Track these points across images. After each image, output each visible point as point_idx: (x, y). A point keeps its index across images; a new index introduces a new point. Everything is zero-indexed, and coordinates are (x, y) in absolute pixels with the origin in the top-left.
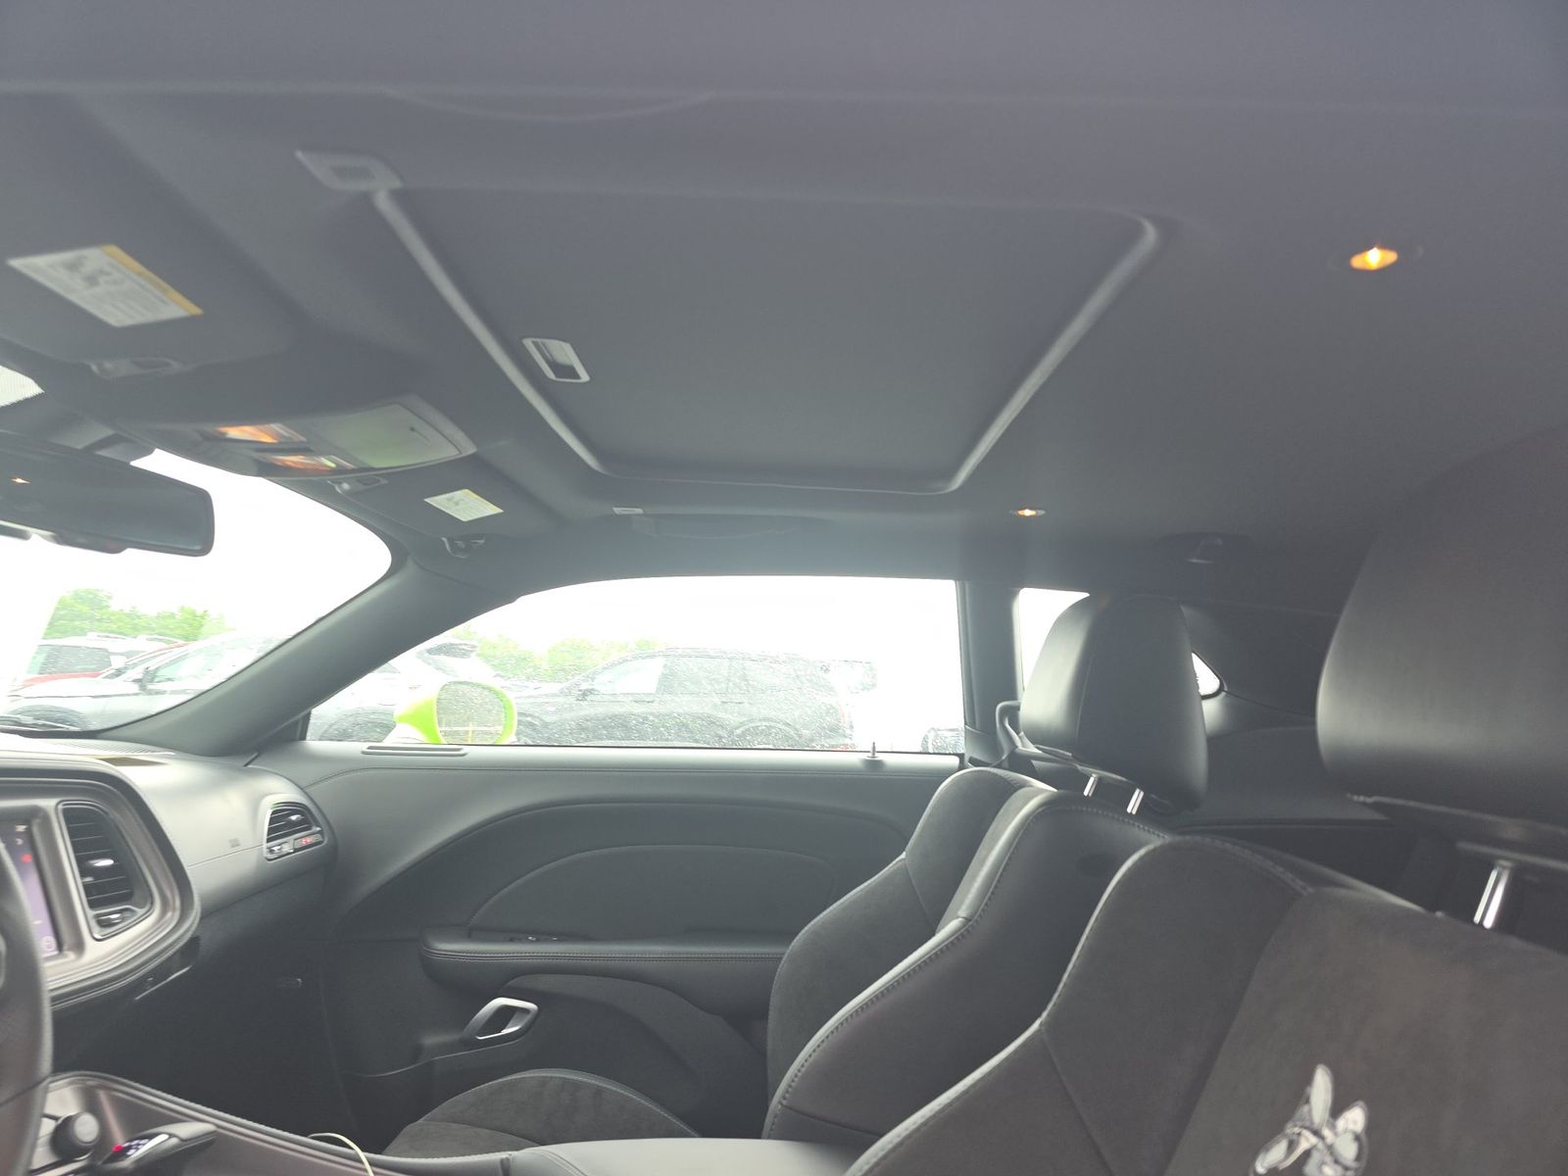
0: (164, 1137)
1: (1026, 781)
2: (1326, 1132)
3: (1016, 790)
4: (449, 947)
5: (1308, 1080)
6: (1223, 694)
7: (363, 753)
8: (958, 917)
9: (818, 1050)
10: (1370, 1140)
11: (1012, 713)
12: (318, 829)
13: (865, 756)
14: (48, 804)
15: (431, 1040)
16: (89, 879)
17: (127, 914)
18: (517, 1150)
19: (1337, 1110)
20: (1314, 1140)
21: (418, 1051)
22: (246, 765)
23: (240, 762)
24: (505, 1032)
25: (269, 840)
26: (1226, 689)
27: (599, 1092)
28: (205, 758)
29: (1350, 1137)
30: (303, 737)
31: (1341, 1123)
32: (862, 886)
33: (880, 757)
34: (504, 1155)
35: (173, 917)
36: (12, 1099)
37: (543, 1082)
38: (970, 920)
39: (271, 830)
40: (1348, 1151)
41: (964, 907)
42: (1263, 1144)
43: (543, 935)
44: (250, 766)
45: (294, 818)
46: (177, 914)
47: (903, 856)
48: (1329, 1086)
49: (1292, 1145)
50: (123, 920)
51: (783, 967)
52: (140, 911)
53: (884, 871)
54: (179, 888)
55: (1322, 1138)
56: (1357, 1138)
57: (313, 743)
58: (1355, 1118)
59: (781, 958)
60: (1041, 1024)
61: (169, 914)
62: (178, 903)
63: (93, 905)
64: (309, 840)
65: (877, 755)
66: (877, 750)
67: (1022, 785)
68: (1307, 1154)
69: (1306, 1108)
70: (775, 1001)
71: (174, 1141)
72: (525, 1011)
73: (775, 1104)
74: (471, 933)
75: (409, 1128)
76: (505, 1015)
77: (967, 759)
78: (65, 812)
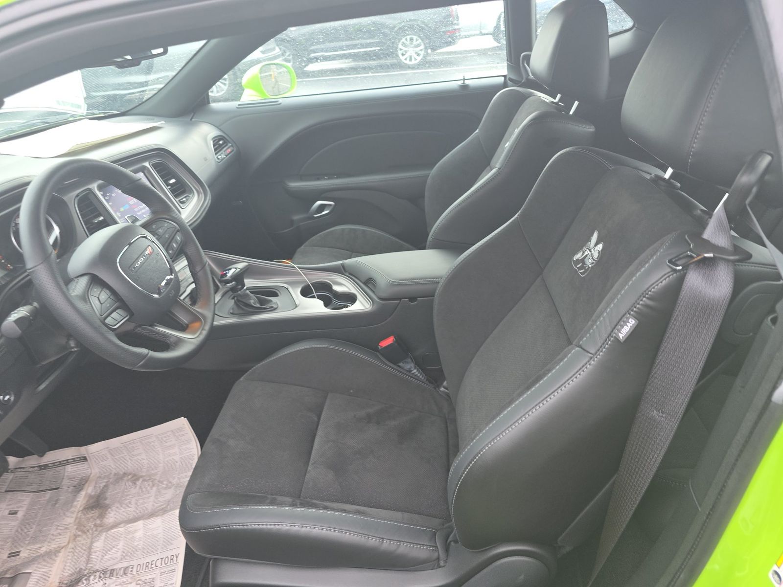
0: (233, 270)
1: (532, 93)
2: (592, 250)
3: (527, 98)
4: (294, 185)
5: (592, 235)
6: (635, 28)
7: (237, 108)
8: (496, 168)
9: (444, 220)
10: (602, 253)
11: (528, 58)
12: (230, 144)
13: (461, 83)
14: (147, 164)
15: (296, 217)
16: (169, 187)
17: (188, 198)
18: (346, 260)
19: (596, 245)
20: (589, 252)
21: (292, 222)
22: (191, 120)
23: (187, 119)
24: (324, 213)
25: (216, 154)
26: (636, 26)
27: (364, 231)
28: (174, 119)
29: (598, 251)
30: (209, 103)
31: (596, 248)
32: (460, 146)
33: (467, 82)
34: (341, 262)
35: (202, 196)
36: (201, 269)
37: (343, 230)
38: (500, 169)
39: (215, 150)
40: (596, 255)
41: (498, 164)
42: (576, 253)
43: (331, 176)
44: (193, 120)
45: (221, 142)
46: (203, 195)
47: (477, 131)
48: (597, 237)
49: (584, 253)
50: (187, 200)
51: (429, 181)
52: (191, 195)
53: (469, 138)
54: (201, 186)
55: (591, 252)
56: (599, 253)
57: (214, 105)
58: (600, 247)
59: (429, 176)
60: (518, 215)
61: (200, 196)
62: (202, 191)
63: (176, 196)
64: (229, 150)
65: (466, 81)
66: (465, 78)
67: (531, 95)
68: (587, 256)
69: (589, 243)
70: (427, 194)
71: (238, 270)
72: (330, 205)
73: (430, 238)
74: (301, 178)
75: (299, 250)
76: (322, 208)
77: (507, 78)
78: (152, 165)
